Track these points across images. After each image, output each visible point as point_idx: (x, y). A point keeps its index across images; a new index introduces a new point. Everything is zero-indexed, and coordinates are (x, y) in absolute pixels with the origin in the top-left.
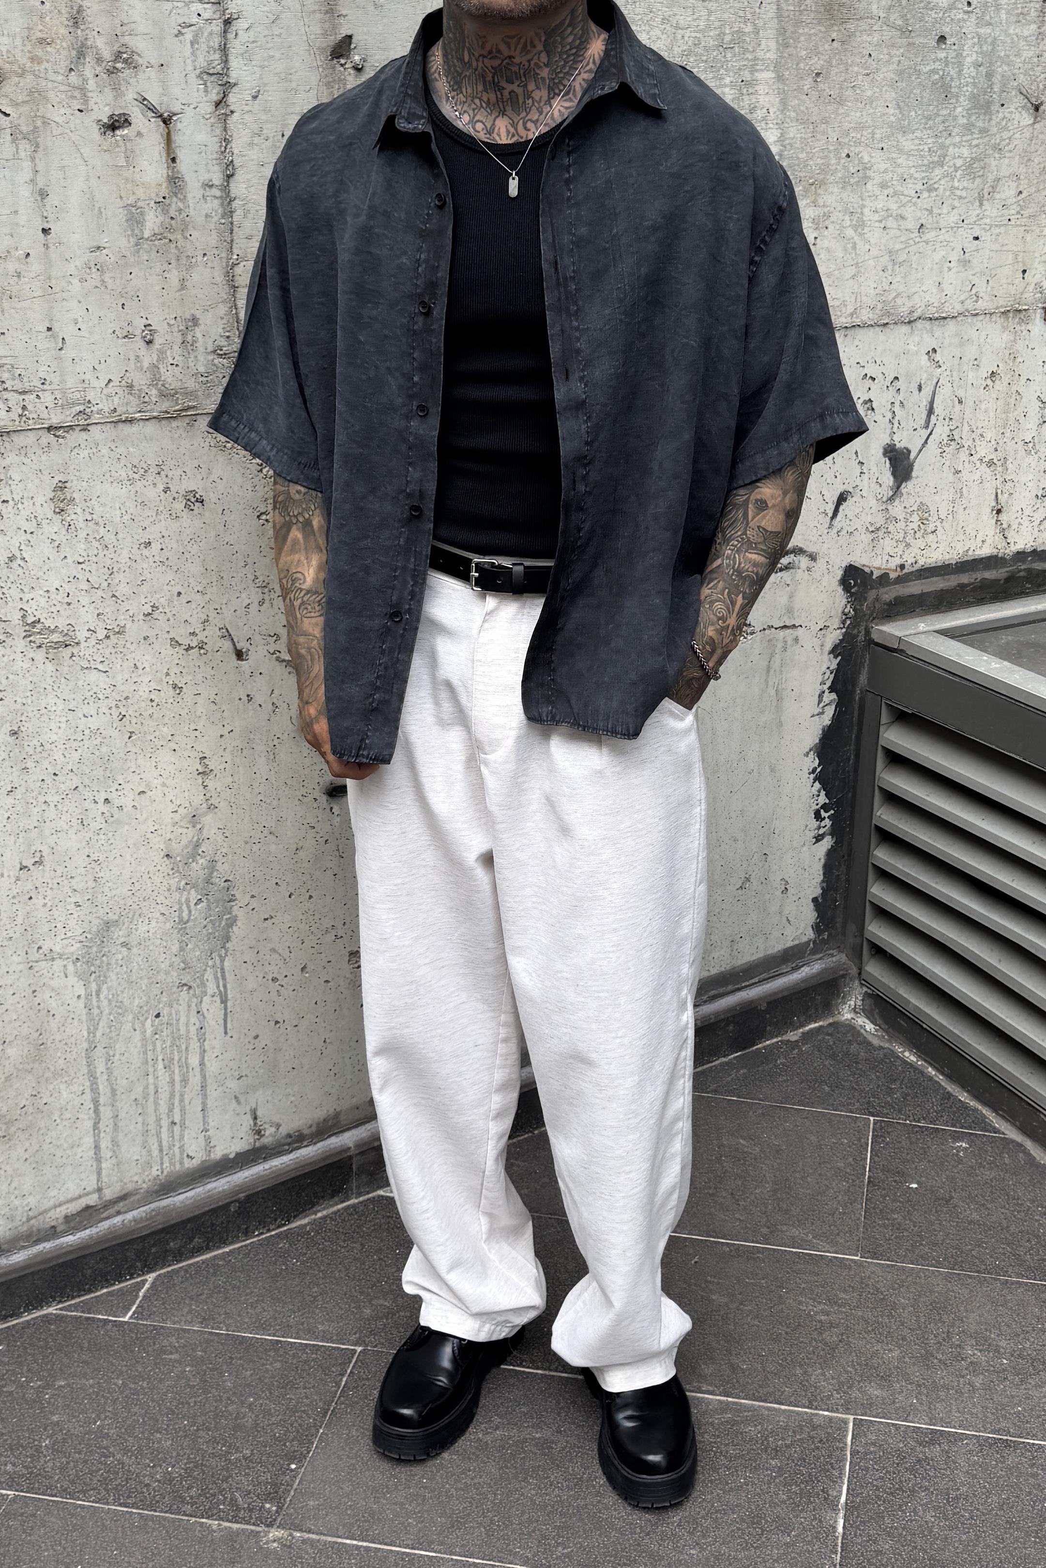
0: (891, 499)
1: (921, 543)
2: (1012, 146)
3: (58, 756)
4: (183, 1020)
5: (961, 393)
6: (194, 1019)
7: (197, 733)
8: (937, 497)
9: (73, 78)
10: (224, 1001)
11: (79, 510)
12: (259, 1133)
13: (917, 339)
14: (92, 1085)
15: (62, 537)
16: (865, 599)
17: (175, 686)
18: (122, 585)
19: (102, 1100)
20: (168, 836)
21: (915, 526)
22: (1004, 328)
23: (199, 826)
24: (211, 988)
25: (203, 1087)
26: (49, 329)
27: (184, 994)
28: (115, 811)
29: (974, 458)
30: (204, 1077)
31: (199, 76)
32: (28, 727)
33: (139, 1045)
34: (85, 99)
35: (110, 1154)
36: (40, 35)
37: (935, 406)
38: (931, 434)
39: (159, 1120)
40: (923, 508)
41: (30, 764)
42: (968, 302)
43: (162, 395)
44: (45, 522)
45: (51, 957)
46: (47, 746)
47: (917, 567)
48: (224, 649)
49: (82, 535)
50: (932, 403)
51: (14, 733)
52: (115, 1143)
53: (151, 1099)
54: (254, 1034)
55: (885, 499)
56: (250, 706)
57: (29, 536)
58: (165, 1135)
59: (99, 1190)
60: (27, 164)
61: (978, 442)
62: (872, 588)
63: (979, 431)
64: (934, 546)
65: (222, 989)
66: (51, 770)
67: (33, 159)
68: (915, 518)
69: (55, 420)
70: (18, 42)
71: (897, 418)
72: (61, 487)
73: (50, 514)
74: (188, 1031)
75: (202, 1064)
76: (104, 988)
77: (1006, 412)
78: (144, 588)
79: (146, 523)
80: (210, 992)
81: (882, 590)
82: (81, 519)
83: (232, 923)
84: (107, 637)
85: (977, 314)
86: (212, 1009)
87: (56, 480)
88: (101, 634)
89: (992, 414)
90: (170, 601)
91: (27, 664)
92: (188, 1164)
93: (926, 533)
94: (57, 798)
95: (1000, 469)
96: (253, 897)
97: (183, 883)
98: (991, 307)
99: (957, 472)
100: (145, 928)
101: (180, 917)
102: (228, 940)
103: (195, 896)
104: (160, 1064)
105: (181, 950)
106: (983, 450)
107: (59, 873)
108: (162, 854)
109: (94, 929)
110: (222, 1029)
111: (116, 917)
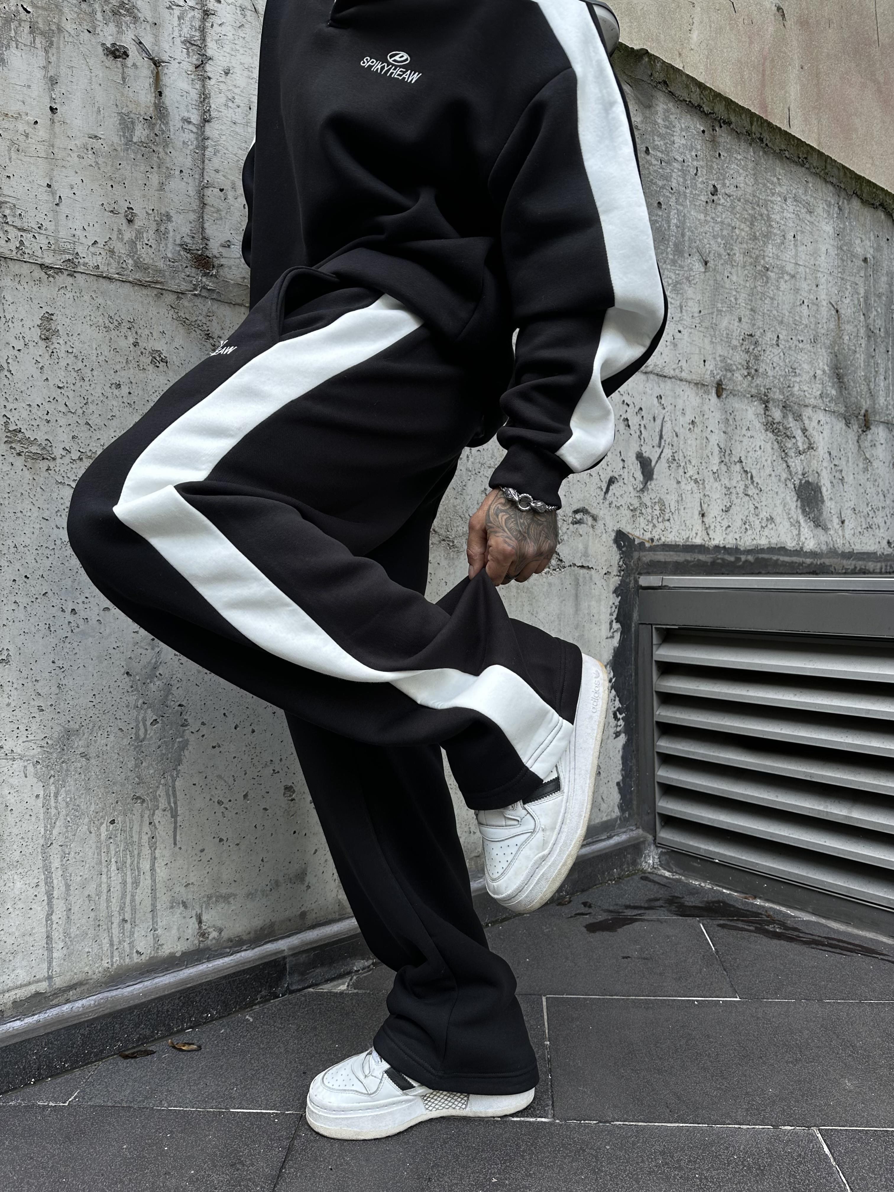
0: (642, 490)
1: (661, 526)
3: (30, 559)
4: (136, 828)
5: (677, 430)
6: (146, 828)
8: (668, 496)
10: (174, 815)
11: (61, 341)
12: (203, 935)
13: (651, 386)
14: (46, 879)
15: (45, 361)
16: (632, 557)
18: (96, 415)
19: (56, 894)
20: (129, 654)
21: (657, 512)
22: (697, 394)
23: (157, 649)
24: (163, 803)
25: (153, 890)
26: (49, 186)
27: (138, 806)
28: (81, 622)
29: (688, 475)
30: (154, 881)
31: (184, 43)
33: (94, 846)
34: (93, 25)
35: (61, 944)
37: (663, 433)
38: (662, 452)
39: (110, 917)
40: (661, 502)
42: (677, 371)
43: (137, 266)
44: (31, 344)
45: (11, 756)
46: (21, 548)
47: (661, 542)
49: (63, 363)
50: (661, 431)
52: (67, 934)
53: (104, 897)
54: (201, 848)
55: (638, 489)
57: (16, 353)
58: (115, 930)
60: (41, 54)
61: (688, 465)
62: (636, 551)
63: (688, 458)
64: (670, 530)
65: (173, 805)
66: (23, 573)
67: (46, 52)
68: (657, 507)
69: (48, 260)
71: (643, 436)
72: (48, 318)
73: (37, 339)
74: (140, 839)
75: (153, 869)
76: (62, 791)
77: (701, 449)
78: (114, 423)
79: (117, 367)
80: (162, 806)
81: (642, 554)
82: (63, 348)
83: (184, 745)
84: (81, 459)
85: (681, 380)
86: (163, 822)
87: (43, 311)
88: (75, 455)
89: (694, 448)
91: (6, 467)
92: (137, 959)
93: (663, 521)
94: (27, 600)
95: (701, 486)
96: (203, 724)
97: (141, 701)
98: (689, 378)
99: (679, 482)
100: (104, 742)
101: (137, 735)
102: (180, 762)
103: (151, 716)
104: (113, 867)
105: (137, 766)
106: (691, 471)
107: (24, 674)
108: (123, 670)
109: (56, 735)
110: (172, 840)
111: (77, 727)
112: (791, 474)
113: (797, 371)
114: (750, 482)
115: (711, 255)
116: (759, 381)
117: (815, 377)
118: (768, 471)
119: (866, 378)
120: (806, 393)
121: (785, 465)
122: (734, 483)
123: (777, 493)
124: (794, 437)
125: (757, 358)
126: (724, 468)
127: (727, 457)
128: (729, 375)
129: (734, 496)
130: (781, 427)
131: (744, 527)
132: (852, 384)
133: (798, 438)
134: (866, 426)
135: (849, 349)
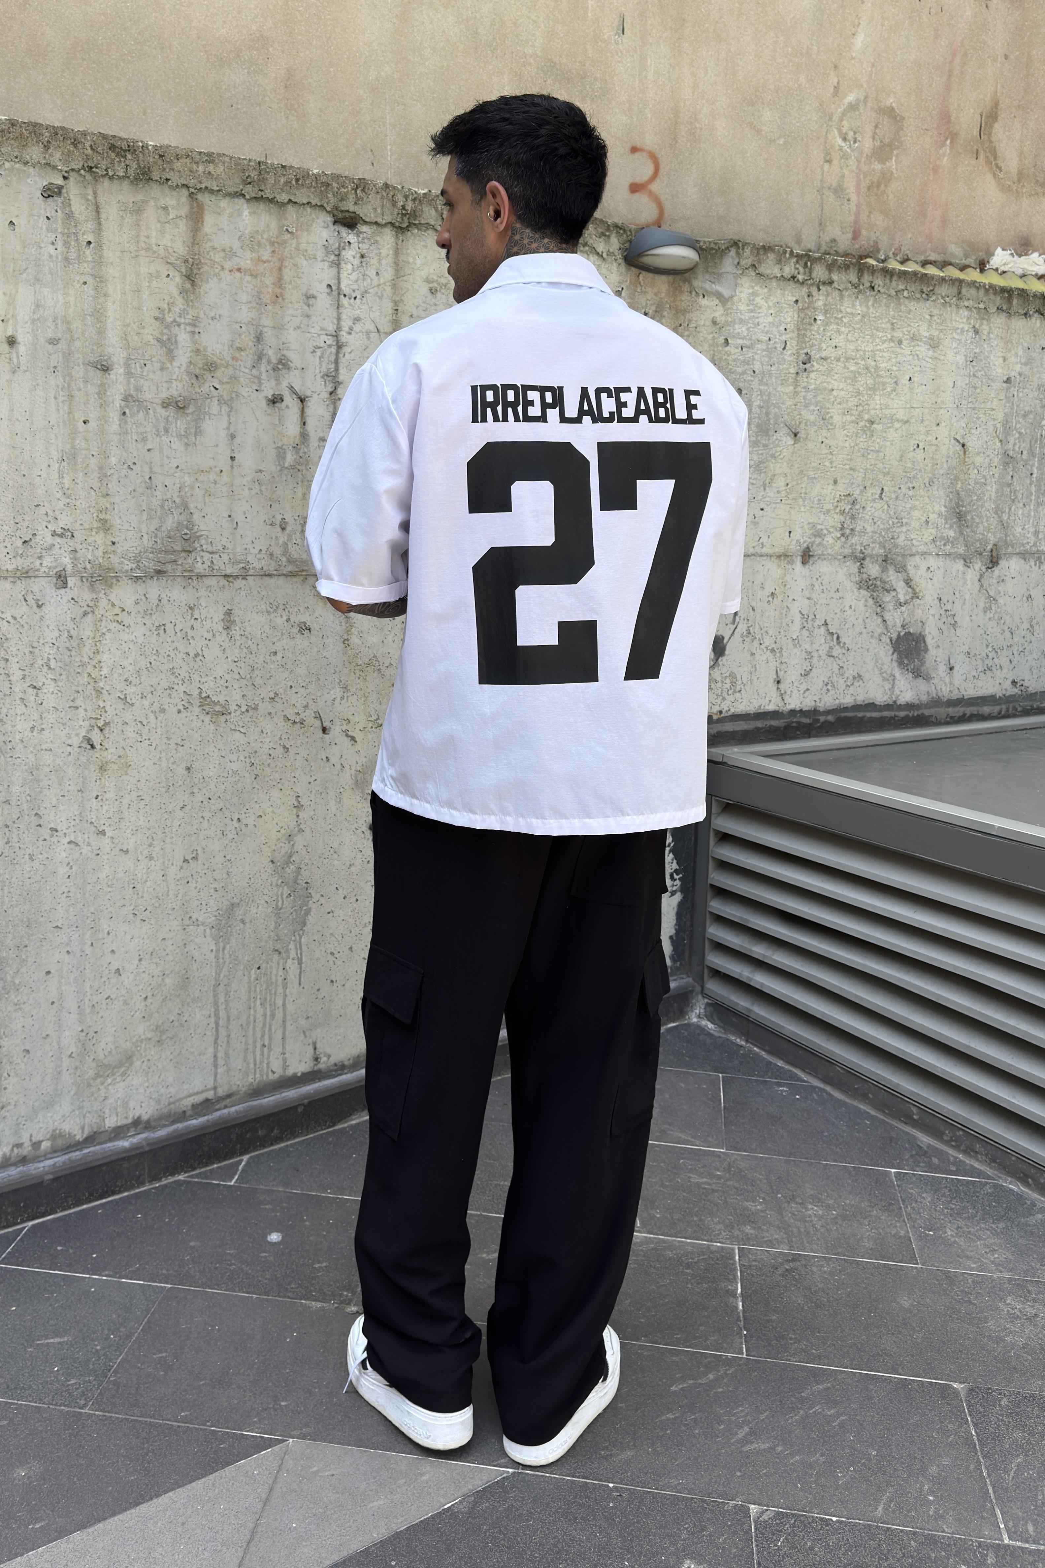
1: (731, 698)
2: (781, 457)
3: (212, 786)
4: (274, 972)
5: (754, 604)
6: (281, 973)
7: (295, 779)
8: (741, 669)
9: (254, 371)
10: (300, 963)
11: (237, 628)
12: (316, 1059)
14: (215, 1013)
15: (226, 644)
17: (284, 747)
18: (259, 678)
19: (221, 1023)
20: (274, 848)
21: (728, 686)
22: (779, 566)
23: (292, 843)
24: (293, 954)
25: (284, 1021)
26: (230, 516)
27: (276, 957)
28: (243, 827)
29: (763, 646)
31: (322, 377)
32: (196, 765)
33: (246, 986)
34: (260, 384)
35: (223, 1063)
36: (238, 345)
38: (736, 628)
39: (255, 1042)
40: (733, 676)
41: (195, 790)
42: (757, 547)
43: (289, 561)
44: (217, 634)
45: (196, 923)
46: (207, 779)
47: (730, 713)
48: (316, 725)
49: (238, 644)
51: (188, 769)
52: (227, 1055)
53: (251, 1027)
54: (317, 988)
56: (327, 764)
57: (207, 642)
58: (258, 1053)
59: (215, 1088)
60: (225, 418)
61: (765, 636)
63: (765, 629)
64: (740, 701)
65: (299, 956)
66: (207, 796)
67: (229, 416)
68: (728, 681)
69: (229, 571)
70: (226, 348)
72: (229, 613)
73: (221, 629)
74: (277, 980)
75: (284, 1005)
76: (228, 947)
77: (781, 618)
78: (271, 681)
79: (275, 640)
80: (291, 956)
82: (238, 633)
83: (308, 912)
84: (247, 711)
85: (762, 556)
86: (293, 967)
87: (225, 609)
88: (244, 709)
89: (773, 619)
90: (285, 691)
91: (199, 724)
92: (272, 1077)
93: (735, 692)
94: (210, 815)
95: (778, 654)
96: (322, 896)
97: (280, 881)
98: (770, 551)
99: (753, 654)
100: (255, 911)
101: (277, 905)
102: (304, 924)
103: (286, 891)
104: (258, 1002)
105: (276, 928)
106: (768, 641)
107: (206, 867)
108: (269, 859)
109: (224, 908)
110: (298, 981)
111: (238, 901)
112: (887, 628)
113: (904, 521)
114: (835, 643)
115: (803, 425)
116: (854, 540)
117: (927, 522)
118: (859, 628)
119: (998, 511)
120: (914, 542)
121: (880, 620)
122: (816, 647)
123: (868, 650)
124: (895, 590)
125: (853, 517)
126: (805, 633)
127: (810, 622)
128: (818, 540)
129: (815, 660)
130: (878, 583)
131: (825, 688)
132: (977, 520)
133: (899, 590)
134: (993, 561)
135: (976, 483)
